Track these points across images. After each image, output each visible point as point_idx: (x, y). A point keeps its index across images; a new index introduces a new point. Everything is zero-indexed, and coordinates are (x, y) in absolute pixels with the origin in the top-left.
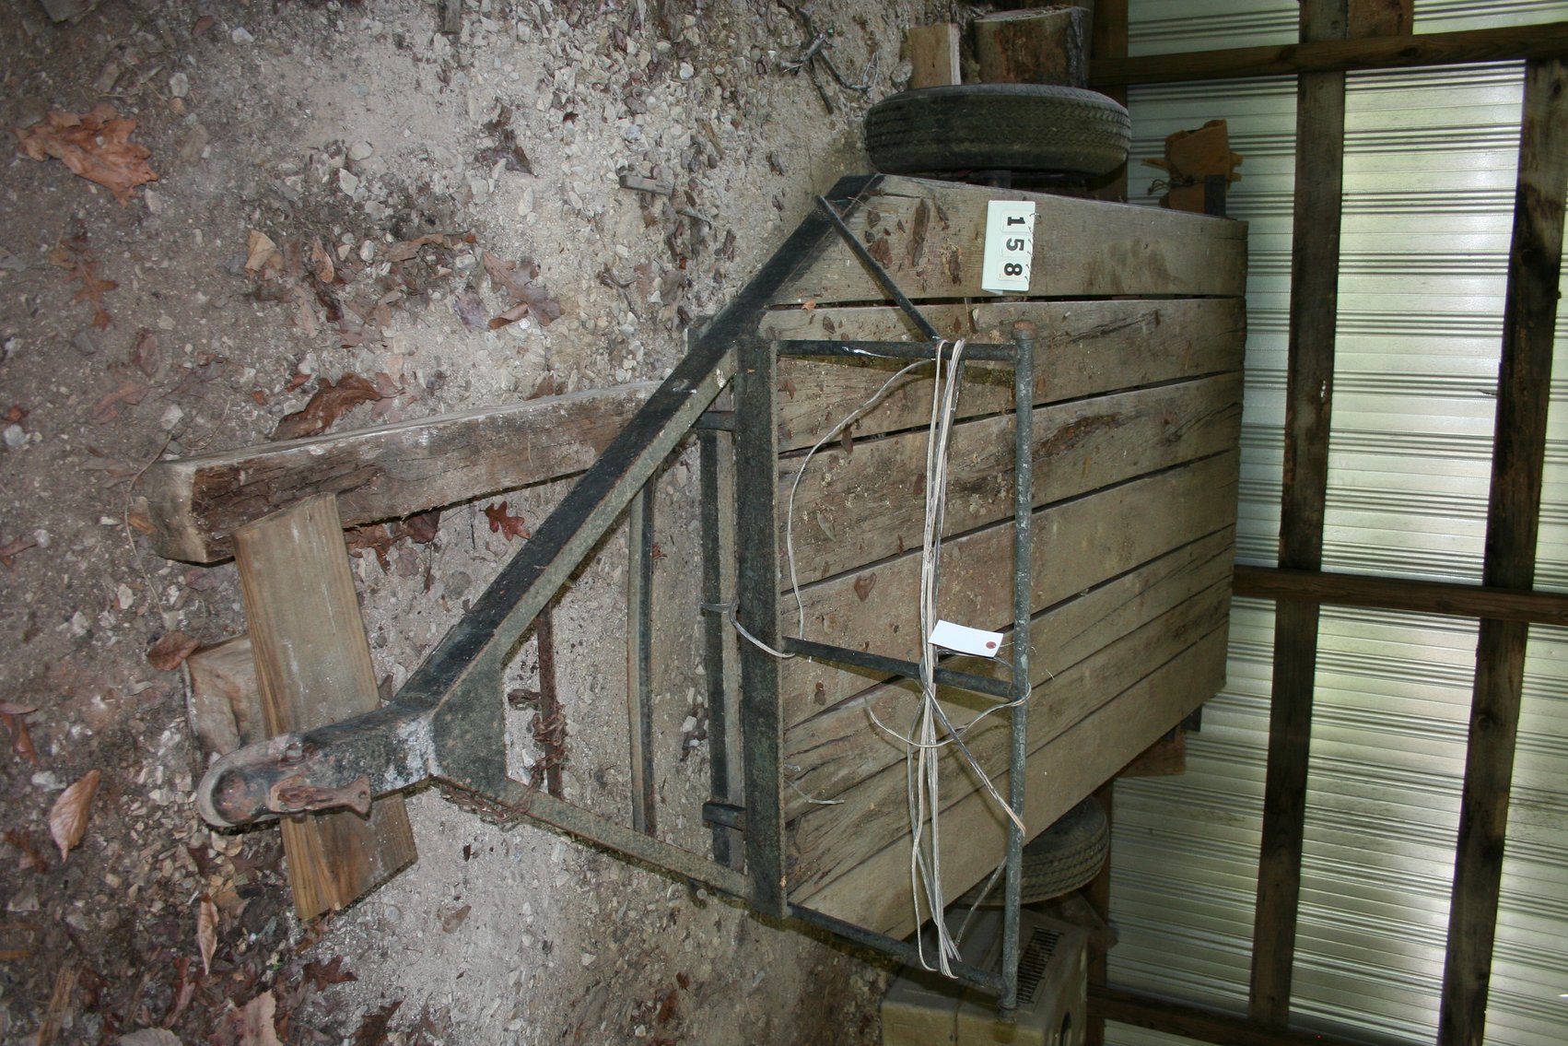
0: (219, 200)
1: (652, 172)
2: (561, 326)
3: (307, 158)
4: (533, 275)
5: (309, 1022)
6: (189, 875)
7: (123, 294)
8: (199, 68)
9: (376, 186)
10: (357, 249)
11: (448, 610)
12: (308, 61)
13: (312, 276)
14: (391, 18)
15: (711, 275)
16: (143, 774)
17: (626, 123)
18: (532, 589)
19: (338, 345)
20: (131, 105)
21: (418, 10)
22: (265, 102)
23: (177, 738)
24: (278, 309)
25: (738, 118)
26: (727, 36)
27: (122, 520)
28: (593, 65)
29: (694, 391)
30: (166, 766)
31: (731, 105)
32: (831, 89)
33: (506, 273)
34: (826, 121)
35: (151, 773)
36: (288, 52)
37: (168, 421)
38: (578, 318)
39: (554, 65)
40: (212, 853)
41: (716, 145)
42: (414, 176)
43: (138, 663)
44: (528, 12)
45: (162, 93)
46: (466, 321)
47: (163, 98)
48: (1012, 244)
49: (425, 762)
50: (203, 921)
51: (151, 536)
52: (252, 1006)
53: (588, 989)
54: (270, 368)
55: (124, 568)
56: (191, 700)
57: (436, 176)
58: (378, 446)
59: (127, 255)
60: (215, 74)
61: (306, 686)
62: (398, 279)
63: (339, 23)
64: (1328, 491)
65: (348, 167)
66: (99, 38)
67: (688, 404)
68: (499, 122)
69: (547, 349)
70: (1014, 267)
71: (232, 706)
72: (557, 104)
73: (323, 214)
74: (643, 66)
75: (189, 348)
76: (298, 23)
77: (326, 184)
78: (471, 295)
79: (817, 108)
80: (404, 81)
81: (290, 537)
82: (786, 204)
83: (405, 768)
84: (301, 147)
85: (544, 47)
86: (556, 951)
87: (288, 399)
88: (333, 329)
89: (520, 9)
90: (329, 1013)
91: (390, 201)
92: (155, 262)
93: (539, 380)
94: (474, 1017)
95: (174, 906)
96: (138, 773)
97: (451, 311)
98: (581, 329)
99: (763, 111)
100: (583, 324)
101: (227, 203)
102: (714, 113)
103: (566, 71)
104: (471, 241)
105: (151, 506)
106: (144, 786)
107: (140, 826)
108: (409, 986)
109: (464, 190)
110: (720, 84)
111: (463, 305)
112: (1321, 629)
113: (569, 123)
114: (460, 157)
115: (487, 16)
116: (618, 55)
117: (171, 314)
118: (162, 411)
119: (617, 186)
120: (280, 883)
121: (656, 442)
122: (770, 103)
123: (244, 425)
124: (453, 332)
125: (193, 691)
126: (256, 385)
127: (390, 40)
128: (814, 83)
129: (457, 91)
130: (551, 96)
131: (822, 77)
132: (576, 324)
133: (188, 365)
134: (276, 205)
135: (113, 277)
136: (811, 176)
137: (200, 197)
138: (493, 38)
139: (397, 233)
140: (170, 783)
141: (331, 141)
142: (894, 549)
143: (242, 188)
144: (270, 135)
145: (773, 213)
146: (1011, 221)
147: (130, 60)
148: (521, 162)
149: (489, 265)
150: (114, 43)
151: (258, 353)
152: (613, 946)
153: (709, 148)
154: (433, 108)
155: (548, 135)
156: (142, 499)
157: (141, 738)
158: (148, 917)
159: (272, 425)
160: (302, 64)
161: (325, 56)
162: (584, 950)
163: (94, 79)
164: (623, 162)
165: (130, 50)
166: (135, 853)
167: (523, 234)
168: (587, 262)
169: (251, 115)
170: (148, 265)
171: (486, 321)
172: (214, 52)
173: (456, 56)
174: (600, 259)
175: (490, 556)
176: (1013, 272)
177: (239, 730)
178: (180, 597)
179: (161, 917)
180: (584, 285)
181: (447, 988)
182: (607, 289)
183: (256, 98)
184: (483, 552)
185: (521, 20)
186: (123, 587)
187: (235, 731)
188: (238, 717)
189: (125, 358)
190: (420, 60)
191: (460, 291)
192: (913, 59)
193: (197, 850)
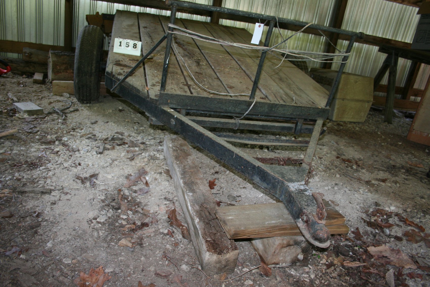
0: (107, 253)
1: (97, 147)
2: (148, 169)
3: (93, 229)
4: (131, 175)
5: (373, 240)
6: (335, 269)
7: (143, 280)
8: (61, 255)
9: (102, 213)
10: (124, 220)
11: (240, 201)
12: (59, 228)
13: (133, 230)
14: (45, 206)
15: (129, 138)
16: (306, 280)
17: (82, 152)
18: (242, 156)
19: (156, 223)
20: (75, 274)
21: (43, 199)
22: (73, 239)
23: (293, 270)
24: (145, 240)
25: (80, 129)
26: (54, 129)
27: (223, 282)
28: (63, 158)
29: (175, 116)
30: (302, 274)
31: (76, 130)
32: (71, 109)
33: (131, 182)
34: (81, 111)
35: (306, 278)
36: (56, 232)
37: (187, 269)
38: (144, 166)
39: (62, 167)
40: (327, 263)
41: (88, 134)
42: (98, 203)
43: (270, 280)
44: (45, 172)
45: (70, 266)
46: (147, 192)
47: (72, 265)
48: (127, 46)
49: (302, 185)
50: (350, 265)
51: (227, 274)
52: (372, 253)
53: (346, 177)
54: (166, 241)
55: (239, 283)
56: (280, 265)
57: (99, 198)
58: (194, 205)
59: (129, 278)
60: (63, 252)
61: (279, 220)
62: (133, 208)
63: (46, 218)
65: (96, 219)
66: (49, 282)
67: (179, 118)
68: (81, 180)
69: (155, 173)
70: (134, 46)
71: (285, 247)
72: (76, 167)
73: (112, 227)
74: (63, 148)
75: (160, 263)
76: (46, 229)
77: (102, 225)
78: (138, 192)
79: (77, 113)
80: (67, 203)
81: (231, 219)
82: (107, 121)
83: (304, 190)
84: (89, 231)
85: (56, 169)
86: (337, 183)
87: (176, 237)
88: (151, 225)
89: (43, 174)
90: (369, 235)
91: (107, 210)
92: (131, 270)
93: (165, 175)
94: (361, 201)
95: (346, 274)
96: (306, 281)
97: (143, 196)
98: (148, 165)
99: (78, 124)
100: (147, 164)
101: (109, 251)
102: (78, 134)
103: (64, 164)
104: (120, 190)
105: (217, 273)
106: (310, 280)
107: (323, 281)
108: (356, 216)
109: (104, 191)
110: (69, 132)
111: (141, 193)
113: (81, 165)
114: (93, 191)
115: (45, 182)
116: (59, 153)
117: (149, 267)
118: (183, 271)
119: (102, 155)
120: (332, 246)
122: (76, 122)
123: (186, 249)
124: (150, 195)
125: (278, 264)
126: (172, 245)
127: (52, 206)
128: (69, 113)
129: (71, 191)
130: (73, 168)
131: (67, 111)
132: (147, 166)
133: (167, 262)
134: (109, 238)
135: (137, 283)
136: (98, 115)
137: (107, 257)
138: (53, 181)
139: (119, 208)
140: (308, 273)
141: (87, 223)
142: (218, 80)
143: (103, 247)
144: (85, 239)
145: (110, 123)
146: (120, 45)
147: (58, 273)
148: (94, 176)
149: (128, 186)
150: (51, 278)
151: (161, 244)
152: (332, 171)
153: (89, 136)
154: (76, 197)
155: (86, 170)
156: (215, 276)
157: (295, 280)
158: (351, 280)
159: (185, 241)
160: (60, 229)
161: (57, 223)
162: (335, 176)
163: (65, 284)
164: (95, 153)
165: (54, 274)
166: (332, 283)
167: (118, 178)
168: (127, 163)
169: (79, 243)
170: (132, 272)
171: (146, 188)
172: (55, 252)
173: (59, 190)
174: (125, 160)
175: (222, 190)
176: (136, 46)
177: (293, 245)
178: (246, 267)
179: (351, 277)
180: (134, 164)
181: (355, 207)
182: (135, 159)
183: (72, 241)
184: (221, 192)
185: (47, 174)
186: (245, 283)
187: (292, 247)
188: (289, 245)
189: (166, 280)
190: (60, 199)
191: (136, 194)
192: (62, 93)
193: (327, 266)
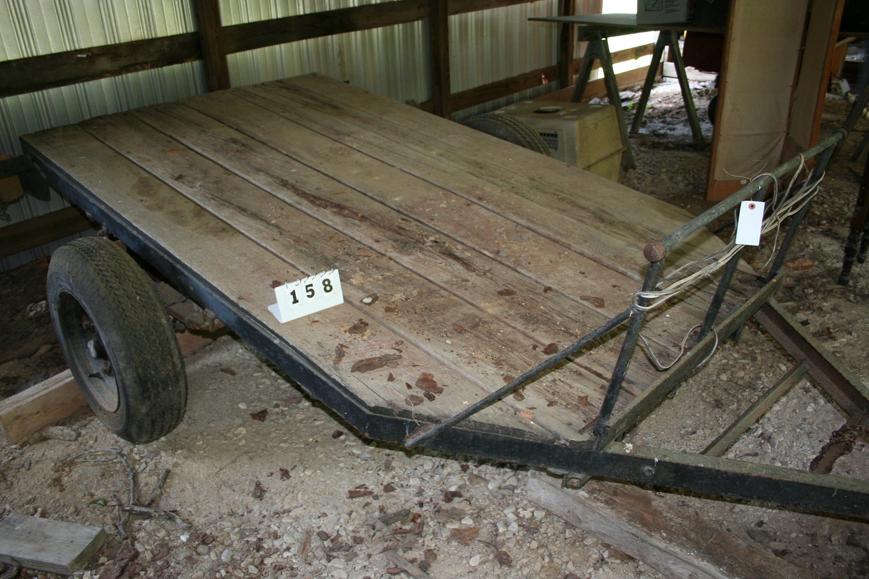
48: (310, 293)
64: (146, 37)
67: (667, 459)
70: (326, 286)
112: (234, 22)
121: (710, 466)
146: (296, 301)
176: (329, 285)
192: (42, 430)
